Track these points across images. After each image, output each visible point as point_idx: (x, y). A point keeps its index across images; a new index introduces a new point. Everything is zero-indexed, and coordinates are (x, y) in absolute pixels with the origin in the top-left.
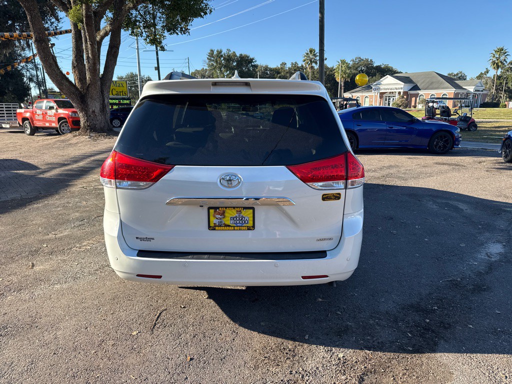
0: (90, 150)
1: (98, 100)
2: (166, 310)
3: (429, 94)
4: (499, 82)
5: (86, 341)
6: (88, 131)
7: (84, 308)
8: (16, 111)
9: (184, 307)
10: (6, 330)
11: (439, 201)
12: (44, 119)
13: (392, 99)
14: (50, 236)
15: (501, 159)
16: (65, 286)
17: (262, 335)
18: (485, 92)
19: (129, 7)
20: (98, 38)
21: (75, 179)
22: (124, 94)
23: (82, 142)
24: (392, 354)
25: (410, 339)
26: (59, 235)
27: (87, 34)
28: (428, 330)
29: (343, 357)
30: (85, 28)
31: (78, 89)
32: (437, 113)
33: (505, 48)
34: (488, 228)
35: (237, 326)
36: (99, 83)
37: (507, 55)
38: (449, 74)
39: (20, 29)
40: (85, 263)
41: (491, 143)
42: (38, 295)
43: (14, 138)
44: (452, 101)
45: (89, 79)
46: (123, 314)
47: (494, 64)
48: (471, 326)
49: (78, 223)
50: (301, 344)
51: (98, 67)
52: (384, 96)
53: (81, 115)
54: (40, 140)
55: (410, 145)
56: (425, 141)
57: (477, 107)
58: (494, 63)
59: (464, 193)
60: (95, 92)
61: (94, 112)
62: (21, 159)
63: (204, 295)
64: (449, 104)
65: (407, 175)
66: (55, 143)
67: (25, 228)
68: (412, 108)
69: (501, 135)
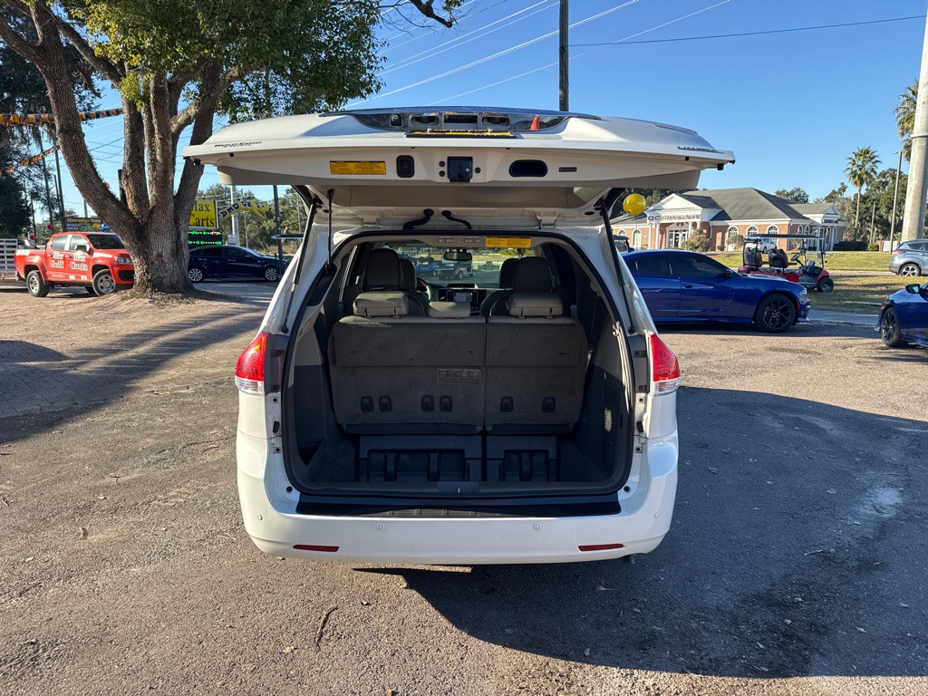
0: (154, 324)
1: (168, 235)
2: (337, 609)
3: (746, 226)
4: (864, 206)
5: (204, 664)
6: (149, 289)
7: (191, 606)
8: (14, 252)
9: (367, 604)
10: (57, 649)
11: (783, 415)
12: (67, 268)
13: (681, 235)
14: (108, 479)
15: (881, 342)
16: (149, 569)
17: (509, 650)
18: (841, 224)
19: (231, 77)
20: (174, 128)
21: (134, 378)
22: (209, 223)
23: (138, 310)
24: (736, 679)
25: (762, 652)
26: (123, 479)
27: (154, 120)
28: (791, 637)
29: (654, 685)
30: (153, 110)
31: (133, 215)
32: (763, 260)
33: (872, 149)
34: (872, 461)
35: (465, 635)
36: (172, 205)
37: (877, 161)
38: (778, 193)
39: (24, 107)
40: (179, 528)
41: (859, 312)
42: (103, 585)
43: (8, 301)
44: (786, 240)
45: (154, 199)
46: (262, 618)
47: (854, 177)
48: (862, 630)
49: (153, 457)
50: (579, 664)
51: (171, 178)
52: (668, 229)
53: (136, 261)
54: (58, 305)
55: (723, 317)
56: (747, 310)
57: (829, 250)
58: (854, 174)
59: (824, 402)
60: (163, 222)
61: (160, 255)
62: (30, 341)
63: (400, 582)
64: (781, 244)
65: (722, 370)
66: (88, 311)
67: (60, 466)
68: (718, 251)
69: (875, 300)
